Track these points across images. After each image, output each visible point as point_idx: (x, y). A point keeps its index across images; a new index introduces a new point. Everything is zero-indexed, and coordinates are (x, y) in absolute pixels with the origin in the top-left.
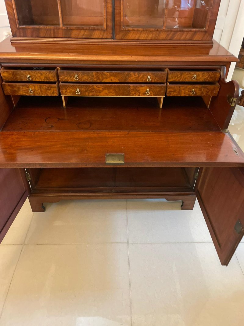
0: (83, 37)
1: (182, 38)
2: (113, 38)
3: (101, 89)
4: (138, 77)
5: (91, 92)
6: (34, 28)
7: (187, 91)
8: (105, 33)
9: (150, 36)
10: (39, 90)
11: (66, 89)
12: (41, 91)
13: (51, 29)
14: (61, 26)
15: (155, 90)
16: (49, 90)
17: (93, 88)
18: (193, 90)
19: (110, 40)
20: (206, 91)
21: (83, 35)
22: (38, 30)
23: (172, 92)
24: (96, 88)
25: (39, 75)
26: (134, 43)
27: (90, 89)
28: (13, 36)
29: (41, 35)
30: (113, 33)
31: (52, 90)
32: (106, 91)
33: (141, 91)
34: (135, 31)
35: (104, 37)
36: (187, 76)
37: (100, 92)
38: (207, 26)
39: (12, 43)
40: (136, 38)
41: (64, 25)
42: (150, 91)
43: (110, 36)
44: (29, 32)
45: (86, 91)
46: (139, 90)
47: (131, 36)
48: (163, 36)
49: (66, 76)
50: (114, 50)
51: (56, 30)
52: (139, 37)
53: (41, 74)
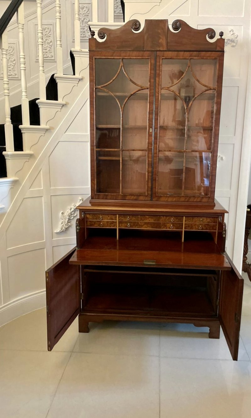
0: (133, 199)
1: (195, 201)
2: (151, 200)
3: (143, 224)
4: (166, 219)
5: (137, 226)
6: (104, 195)
7: (197, 227)
8: (146, 198)
9: (174, 199)
10: (106, 224)
11: (122, 224)
12: (107, 224)
13: (114, 195)
14: (121, 193)
15: (176, 226)
17: (138, 224)
18: (200, 226)
19: (149, 201)
20: (209, 227)
21: (133, 198)
22: (107, 195)
23: (187, 227)
24: (141, 224)
25: (107, 216)
26: (164, 203)
27: (136, 224)
28: (92, 199)
29: (108, 198)
30: (151, 198)
31: (114, 224)
32: (146, 226)
33: (168, 226)
34: (165, 196)
35: (146, 199)
36: (197, 220)
37: (142, 226)
38: (209, 194)
39: (90, 202)
40: (166, 200)
41: (122, 193)
42: (173, 226)
43: (149, 199)
44: (101, 197)
45: (134, 225)
46: (166, 226)
47: (162, 199)
48: (182, 199)
49: (122, 218)
50: (152, 206)
51: (117, 196)
52: (167, 200)
53: (109, 216)
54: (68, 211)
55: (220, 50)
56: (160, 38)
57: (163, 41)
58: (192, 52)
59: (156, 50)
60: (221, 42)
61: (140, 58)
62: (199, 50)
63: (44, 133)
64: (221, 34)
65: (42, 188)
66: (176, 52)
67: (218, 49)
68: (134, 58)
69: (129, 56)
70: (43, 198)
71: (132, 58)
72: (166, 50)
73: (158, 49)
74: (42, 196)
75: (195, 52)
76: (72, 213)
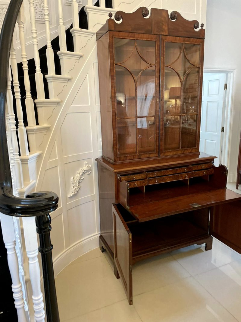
2: (159, 156)
4: (181, 170)
5: (163, 180)
6: (124, 157)
7: (202, 173)
8: (156, 154)
11: (151, 181)
13: (132, 156)
14: (137, 153)
15: (189, 175)
16: (144, 182)
17: (163, 178)
18: (204, 172)
21: (147, 156)
22: (127, 157)
24: (165, 178)
26: (168, 157)
30: (159, 154)
32: (168, 179)
33: (184, 177)
34: (168, 152)
42: (187, 176)
46: (182, 176)
47: (166, 154)
48: (180, 152)
49: (150, 175)
51: (134, 156)
52: (170, 154)
53: (140, 176)
54: (77, 175)
55: (202, 37)
56: (163, 24)
57: (165, 28)
58: (185, 38)
59: (160, 34)
60: (202, 31)
61: (150, 40)
62: (189, 37)
63: (56, 106)
64: (202, 25)
65: (57, 158)
66: (175, 37)
67: (201, 37)
68: (145, 40)
69: (141, 38)
70: (58, 167)
71: (144, 39)
72: (168, 35)
73: (162, 33)
74: (58, 166)
75: (187, 38)
76: (81, 177)
